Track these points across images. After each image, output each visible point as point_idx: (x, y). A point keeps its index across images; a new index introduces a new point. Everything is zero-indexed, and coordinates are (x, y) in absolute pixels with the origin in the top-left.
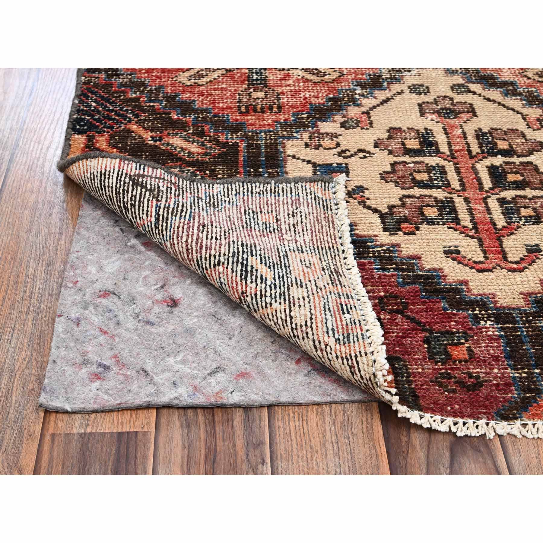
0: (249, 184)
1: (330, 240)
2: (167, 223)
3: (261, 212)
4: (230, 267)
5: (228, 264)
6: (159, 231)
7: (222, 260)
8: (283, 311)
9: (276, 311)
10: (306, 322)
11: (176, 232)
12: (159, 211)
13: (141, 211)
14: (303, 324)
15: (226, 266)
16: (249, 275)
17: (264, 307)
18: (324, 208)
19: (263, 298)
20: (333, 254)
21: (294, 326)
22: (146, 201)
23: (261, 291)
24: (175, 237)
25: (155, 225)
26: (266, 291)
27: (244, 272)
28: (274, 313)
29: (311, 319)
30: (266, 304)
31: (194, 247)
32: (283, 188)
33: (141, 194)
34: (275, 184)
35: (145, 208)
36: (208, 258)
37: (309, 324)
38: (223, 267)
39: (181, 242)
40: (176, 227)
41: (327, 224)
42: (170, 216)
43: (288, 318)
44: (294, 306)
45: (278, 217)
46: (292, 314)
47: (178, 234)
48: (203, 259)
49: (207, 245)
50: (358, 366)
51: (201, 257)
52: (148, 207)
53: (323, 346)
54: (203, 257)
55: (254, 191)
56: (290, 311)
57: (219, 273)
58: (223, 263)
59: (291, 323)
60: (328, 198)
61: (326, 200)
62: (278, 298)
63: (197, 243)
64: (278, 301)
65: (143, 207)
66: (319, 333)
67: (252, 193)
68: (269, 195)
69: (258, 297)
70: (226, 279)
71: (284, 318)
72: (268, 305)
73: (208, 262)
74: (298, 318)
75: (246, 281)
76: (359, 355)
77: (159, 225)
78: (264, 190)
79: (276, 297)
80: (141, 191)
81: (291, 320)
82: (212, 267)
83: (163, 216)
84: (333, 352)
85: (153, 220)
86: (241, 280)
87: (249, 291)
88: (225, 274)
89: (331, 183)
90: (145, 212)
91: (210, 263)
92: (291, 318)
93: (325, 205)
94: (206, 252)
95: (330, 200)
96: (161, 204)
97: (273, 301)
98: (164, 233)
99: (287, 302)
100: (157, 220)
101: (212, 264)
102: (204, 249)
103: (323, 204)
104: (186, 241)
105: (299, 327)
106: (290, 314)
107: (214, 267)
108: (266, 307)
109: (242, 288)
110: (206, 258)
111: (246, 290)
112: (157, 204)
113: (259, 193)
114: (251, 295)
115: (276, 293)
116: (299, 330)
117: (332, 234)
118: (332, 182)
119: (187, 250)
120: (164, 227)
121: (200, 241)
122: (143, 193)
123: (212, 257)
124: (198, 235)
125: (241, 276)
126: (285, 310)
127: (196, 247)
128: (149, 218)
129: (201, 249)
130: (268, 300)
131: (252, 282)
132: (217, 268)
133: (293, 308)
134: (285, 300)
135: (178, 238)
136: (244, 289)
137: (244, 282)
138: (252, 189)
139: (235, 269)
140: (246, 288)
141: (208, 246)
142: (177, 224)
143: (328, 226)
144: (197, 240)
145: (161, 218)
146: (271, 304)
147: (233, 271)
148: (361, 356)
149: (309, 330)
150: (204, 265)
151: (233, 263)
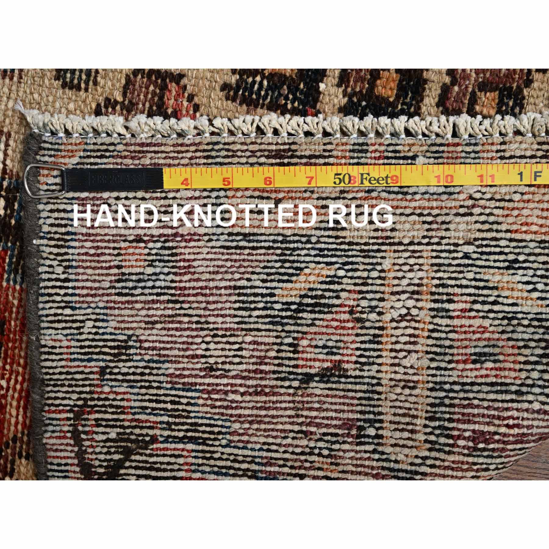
0: (41, 285)
1: (189, 155)
2: (201, 425)
3: (119, 267)
4: (305, 329)
5: (298, 332)
6: (210, 439)
7: (289, 340)
8: (396, 255)
9: (394, 264)
10: (424, 222)
11: (222, 411)
12: (175, 437)
13: (169, 467)
14: (426, 226)
15: (300, 335)
16: (323, 301)
17: (383, 282)
18: (106, 157)
19: (370, 281)
20: (223, 153)
21: (426, 241)
22: (152, 460)
23: (355, 284)
24: (230, 412)
25: (199, 444)
26: (359, 278)
27: (317, 309)
28: (397, 268)
29: (420, 215)
30: (380, 278)
31: (254, 382)
32: (52, 225)
33: (136, 468)
34: (42, 238)
35: (166, 459)
36: (280, 361)
37: (430, 219)
38: (302, 338)
39: (241, 402)
40: (214, 411)
41: (149, 155)
42: (189, 421)
43: (411, 248)
44: (393, 238)
45: (131, 238)
46: (406, 241)
47: (227, 408)
48: (280, 369)
49: (256, 364)
50: (517, 157)
51: (274, 372)
52: (164, 455)
53: (470, 203)
54: (276, 368)
55: (63, 277)
56: (400, 244)
57: (310, 346)
58: (294, 339)
59: (419, 244)
60: (82, 147)
61: (84, 150)
62: (375, 261)
63: (250, 378)
64: (379, 260)
65: (162, 463)
66: (449, 205)
67: (67, 280)
68: (71, 251)
69: (364, 289)
70: (320, 337)
71: (407, 254)
72: (383, 275)
73: (287, 362)
74: (415, 233)
75: (334, 306)
76: (502, 154)
77: (202, 438)
78: (60, 258)
79: (372, 264)
80: (131, 467)
81: (414, 244)
82: (296, 356)
83: (187, 431)
84: (484, 190)
85: (190, 446)
86: (331, 312)
87: (352, 303)
88: (313, 336)
89: (44, 138)
90: (173, 460)
91: (290, 359)
92: (411, 243)
93: (99, 154)
94: (270, 364)
95: (86, 144)
96: (161, 436)
97: (379, 268)
98: (216, 430)
99: (383, 248)
100: (192, 440)
101: (291, 355)
102: (263, 367)
103: (97, 157)
104: (242, 394)
105: (430, 234)
106: (405, 245)
107: (298, 352)
108: (384, 278)
109: (344, 312)
110: (279, 365)
111: (349, 306)
112: (162, 442)
113: (66, 267)
114: (358, 300)
115: (364, 264)
116: (434, 234)
117: (172, 149)
118: (40, 136)
119: (257, 393)
120: (208, 429)
121: (244, 374)
122: (134, 464)
123: (280, 355)
124: (233, 377)
125: (325, 313)
126: (395, 251)
127: (256, 379)
128: (185, 453)
129: (261, 372)
130: (375, 274)
131: (338, 297)
132: (300, 349)
133: (396, 240)
134: (379, 251)
135: (232, 408)
136: (347, 309)
137: (334, 309)
138: (57, 280)
139: (310, 322)
140: (345, 306)
141: (259, 361)
142: (208, 409)
143: (153, 154)
144: (244, 378)
145: (189, 434)
146: (382, 271)
147: (313, 325)
148: (504, 151)
149: (440, 219)
150: (288, 369)
151: (296, 324)
